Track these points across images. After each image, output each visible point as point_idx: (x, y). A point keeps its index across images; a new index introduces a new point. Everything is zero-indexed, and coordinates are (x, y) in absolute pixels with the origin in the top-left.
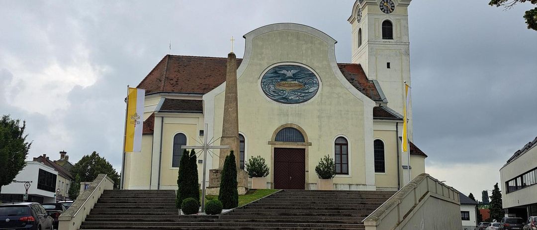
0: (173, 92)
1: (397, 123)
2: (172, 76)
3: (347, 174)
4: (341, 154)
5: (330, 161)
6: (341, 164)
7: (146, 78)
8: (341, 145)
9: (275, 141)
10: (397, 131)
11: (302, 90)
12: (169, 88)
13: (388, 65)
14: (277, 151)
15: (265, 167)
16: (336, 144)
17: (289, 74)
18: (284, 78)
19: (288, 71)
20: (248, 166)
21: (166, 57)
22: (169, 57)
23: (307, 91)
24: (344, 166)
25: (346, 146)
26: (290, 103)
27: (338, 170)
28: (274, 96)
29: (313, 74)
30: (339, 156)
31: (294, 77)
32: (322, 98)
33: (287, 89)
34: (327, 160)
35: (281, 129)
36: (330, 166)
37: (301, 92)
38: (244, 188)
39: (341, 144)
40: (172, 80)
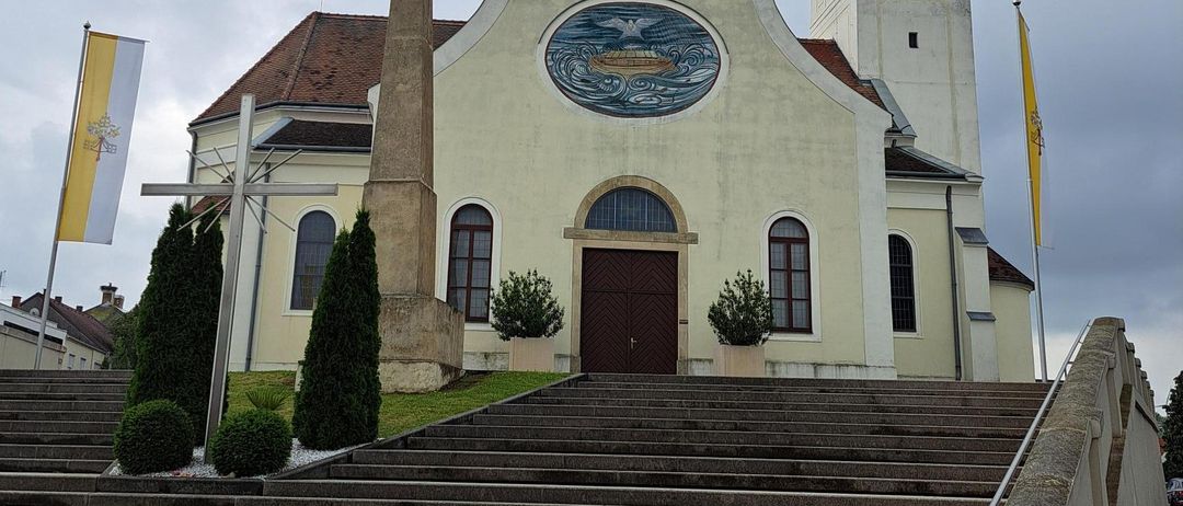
0: (315, 103)
1: (949, 188)
2: (319, 64)
3: (809, 331)
4: (789, 271)
5: (754, 290)
6: (789, 300)
7: (252, 70)
8: (788, 242)
9: (587, 226)
10: (949, 212)
11: (669, 78)
12: (305, 93)
13: (913, 40)
14: (592, 260)
15: (550, 305)
16: (772, 240)
17: (631, 28)
18: (616, 41)
19: (627, 21)
20: (498, 302)
21: (310, 17)
22: (318, 18)
23: (683, 80)
24: (798, 307)
25: (802, 247)
26: (633, 115)
27: (780, 321)
28: (583, 93)
29: (702, 29)
30: (780, 277)
31: (646, 39)
32: (728, 105)
33: (624, 73)
34: (745, 285)
35: (604, 191)
36: (755, 306)
37: (666, 84)
38: (437, 369)
39: (789, 239)
40: (318, 72)
